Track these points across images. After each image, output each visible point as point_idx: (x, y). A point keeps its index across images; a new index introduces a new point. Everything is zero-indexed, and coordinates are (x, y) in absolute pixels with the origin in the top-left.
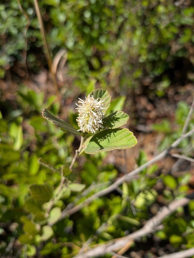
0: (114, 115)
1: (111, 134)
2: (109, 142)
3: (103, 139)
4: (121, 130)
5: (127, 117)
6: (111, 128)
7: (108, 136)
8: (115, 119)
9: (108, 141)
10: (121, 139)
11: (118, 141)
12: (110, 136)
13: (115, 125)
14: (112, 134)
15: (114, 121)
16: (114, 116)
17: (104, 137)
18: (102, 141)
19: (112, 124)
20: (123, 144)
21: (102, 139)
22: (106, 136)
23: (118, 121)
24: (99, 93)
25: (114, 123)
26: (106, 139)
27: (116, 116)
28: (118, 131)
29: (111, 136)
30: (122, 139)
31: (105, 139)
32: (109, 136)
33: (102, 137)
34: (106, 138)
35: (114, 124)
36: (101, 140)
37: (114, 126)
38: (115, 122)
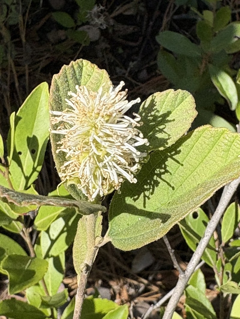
0: (153, 111)
1: (166, 163)
2: (173, 188)
3: (151, 190)
4: (190, 139)
5: (186, 98)
6: (165, 147)
7: (159, 175)
8: (160, 119)
9: (168, 186)
10: (202, 161)
11: (198, 169)
12: (167, 171)
13: (169, 135)
14: (169, 162)
15: (161, 127)
16: (153, 113)
17: (150, 184)
18: (150, 196)
19: (159, 135)
20: (216, 168)
21: (147, 193)
22: (155, 177)
23: (170, 121)
24: (70, 77)
25: (161, 131)
26: (159, 185)
27: (158, 111)
28: (183, 144)
29: (168, 168)
30: (207, 158)
31: (157, 186)
32: (163, 173)
33: (145, 187)
34: (157, 183)
35: (165, 132)
36: (145, 196)
37: (169, 139)
38: (164, 128)
